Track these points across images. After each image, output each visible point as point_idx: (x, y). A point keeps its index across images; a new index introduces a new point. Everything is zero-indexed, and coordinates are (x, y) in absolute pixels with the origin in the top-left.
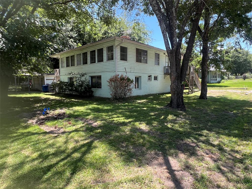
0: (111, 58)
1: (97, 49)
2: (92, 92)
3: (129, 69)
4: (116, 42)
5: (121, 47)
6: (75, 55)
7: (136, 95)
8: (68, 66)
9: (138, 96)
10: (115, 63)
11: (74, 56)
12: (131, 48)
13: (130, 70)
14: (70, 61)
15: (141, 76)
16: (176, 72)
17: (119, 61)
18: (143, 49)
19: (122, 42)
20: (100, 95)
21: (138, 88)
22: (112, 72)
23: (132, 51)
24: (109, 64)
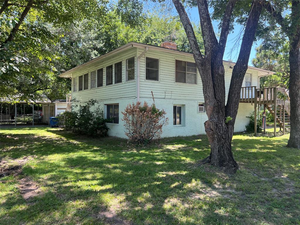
0: (131, 76)
1: (114, 63)
2: (107, 129)
3: (162, 94)
4: (138, 51)
5: (147, 59)
6: (89, 74)
7: (174, 136)
8: (80, 89)
9: (179, 137)
10: (136, 84)
11: (87, 74)
12: (165, 60)
13: (170, 95)
14: (83, 82)
15: (185, 105)
16: (216, 98)
17: (143, 80)
18: (187, 61)
19: (145, 52)
20: (117, 134)
21: (180, 123)
22: (132, 98)
23: (168, 65)
24: (129, 85)
